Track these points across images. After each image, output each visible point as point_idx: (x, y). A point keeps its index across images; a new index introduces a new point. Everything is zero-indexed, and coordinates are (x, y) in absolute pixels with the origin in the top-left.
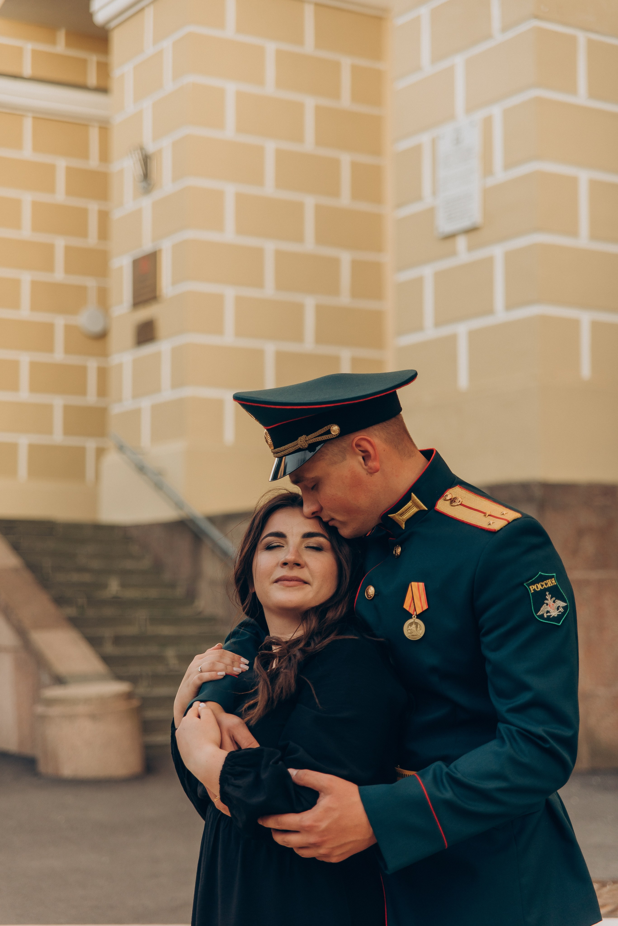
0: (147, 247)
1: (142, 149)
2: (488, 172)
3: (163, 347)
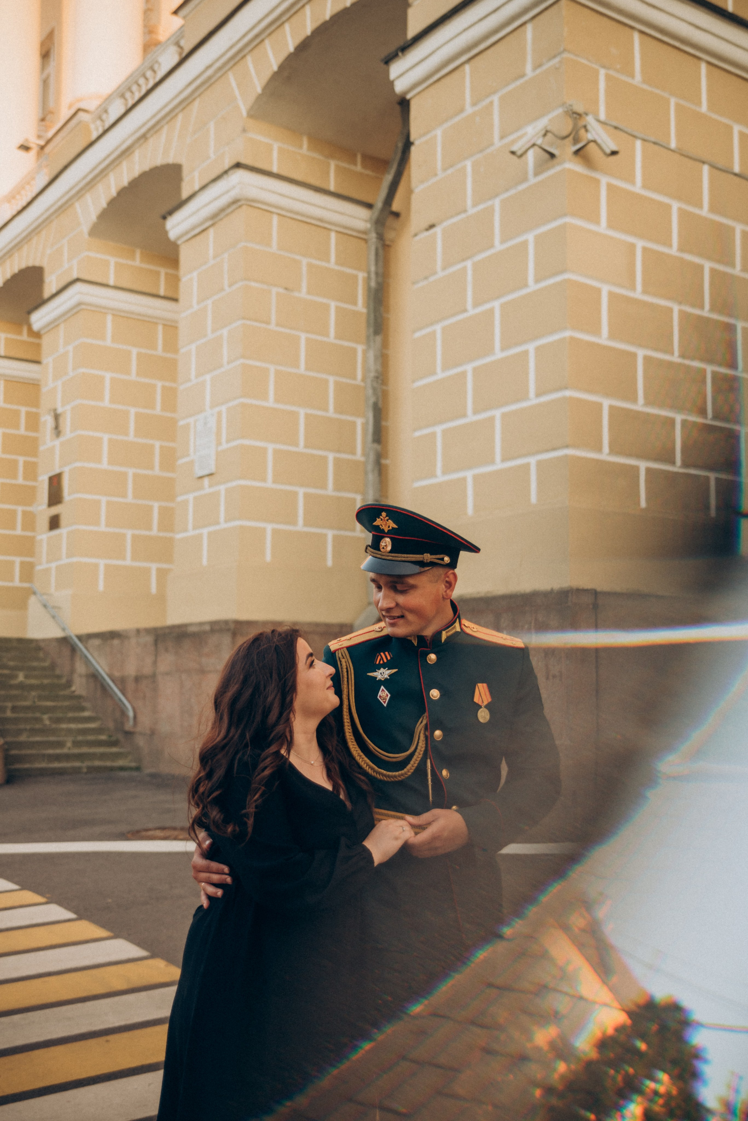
0: (57, 471)
1: (55, 410)
2: (219, 443)
3: (63, 531)
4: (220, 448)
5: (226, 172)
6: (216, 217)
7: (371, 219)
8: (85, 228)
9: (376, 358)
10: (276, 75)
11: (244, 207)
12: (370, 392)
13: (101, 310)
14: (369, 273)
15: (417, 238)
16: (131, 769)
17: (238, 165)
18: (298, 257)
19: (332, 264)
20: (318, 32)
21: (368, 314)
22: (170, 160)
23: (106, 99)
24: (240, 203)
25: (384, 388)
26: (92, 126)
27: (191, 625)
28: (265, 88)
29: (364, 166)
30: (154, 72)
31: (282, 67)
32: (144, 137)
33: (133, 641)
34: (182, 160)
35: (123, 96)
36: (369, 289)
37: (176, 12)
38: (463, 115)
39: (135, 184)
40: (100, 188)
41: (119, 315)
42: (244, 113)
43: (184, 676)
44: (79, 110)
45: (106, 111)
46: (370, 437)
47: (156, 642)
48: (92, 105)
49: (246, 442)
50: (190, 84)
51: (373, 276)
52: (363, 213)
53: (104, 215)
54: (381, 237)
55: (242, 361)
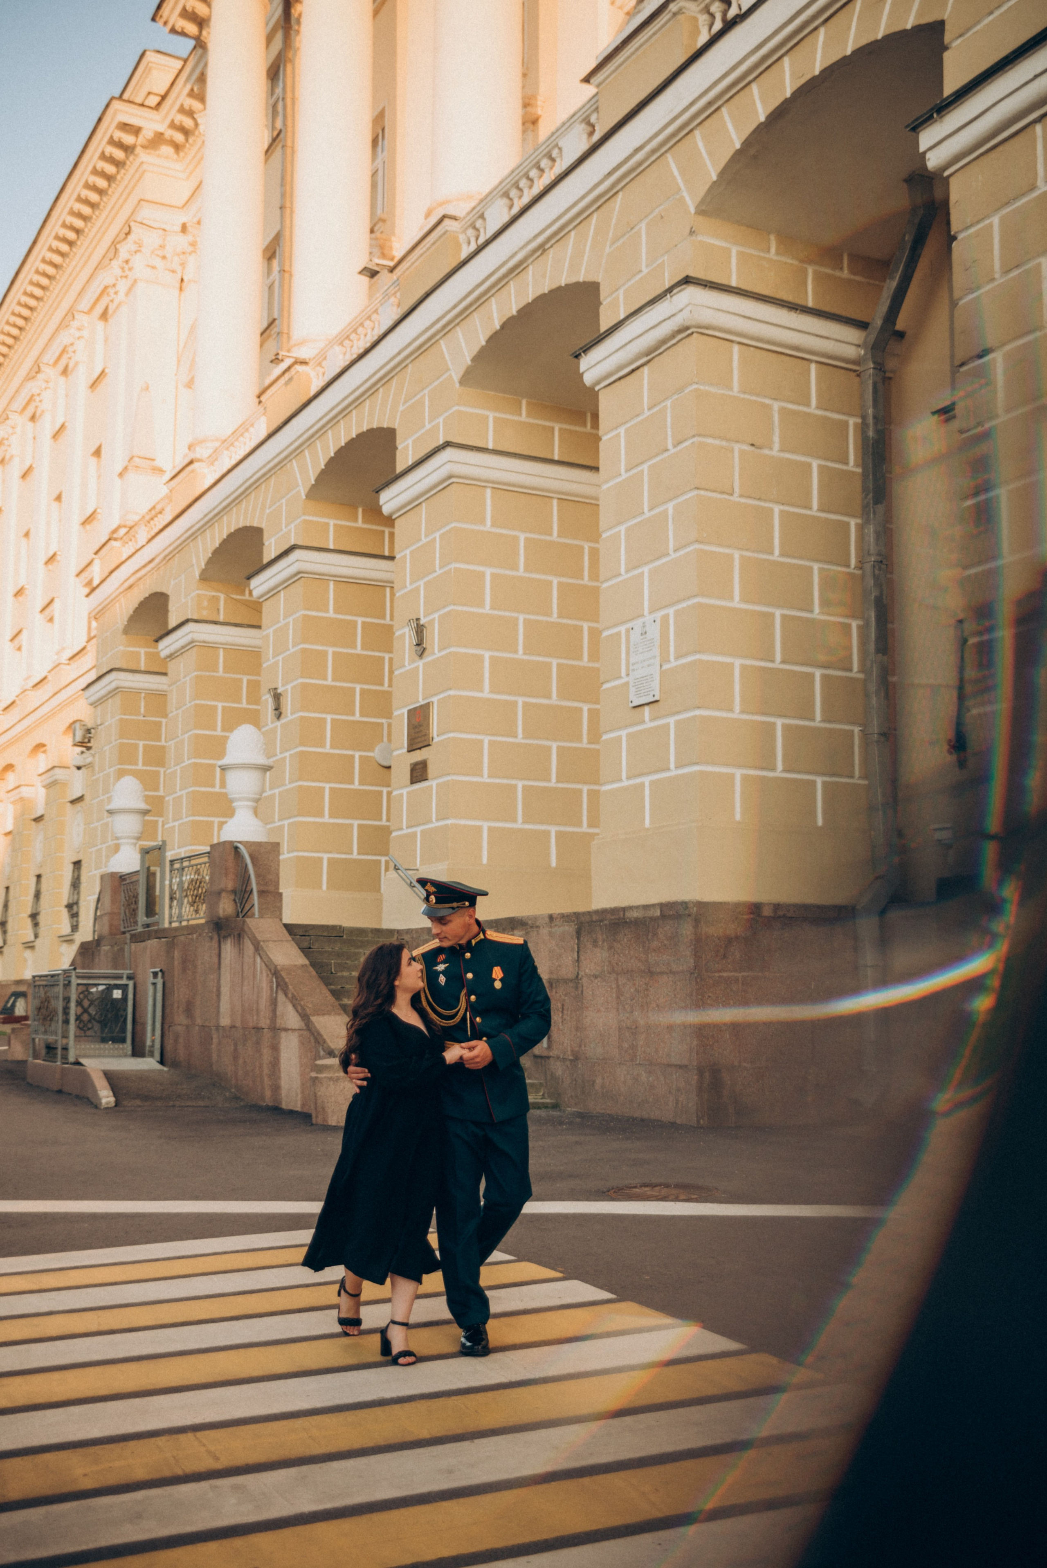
0: (421, 701)
1: (417, 620)
2: (665, 659)
3: (432, 784)
4: (666, 667)
5: (670, 290)
6: (652, 353)
7: (865, 342)
8: (456, 374)
9: (878, 535)
10: (738, 153)
11: (695, 335)
12: (871, 582)
13: (477, 483)
14: (864, 417)
15: (964, 369)
16: (545, 1106)
17: (687, 281)
18: (767, 401)
19: (813, 408)
20: (801, 93)
21: (865, 475)
22: (582, 277)
23: (481, 201)
24: (689, 332)
25: (889, 576)
26: (462, 238)
27: (631, 908)
28: (721, 174)
29: (852, 271)
30: (553, 160)
31: (747, 143)
32: (542, 249)
33: (544, 931)
34: (597, 277)
35: (506, 195)
36: (865, 438)
37: (587, 80)
38: (1035, 194)
39: (526, 312)
40: (476, 318)
41: (501, 488)
42: (692, 210)
43: (622, 980)
44: (444, 217)
45: (482, 216)
46: (872, 647)
47: (579, 933)
48: (461, 209)
49: (705, 657)
50: (610, 174)
51: (870, 420)
52: (853, 335)
53: (480, 357)
54: (880, 367)
55: (697, 546)
